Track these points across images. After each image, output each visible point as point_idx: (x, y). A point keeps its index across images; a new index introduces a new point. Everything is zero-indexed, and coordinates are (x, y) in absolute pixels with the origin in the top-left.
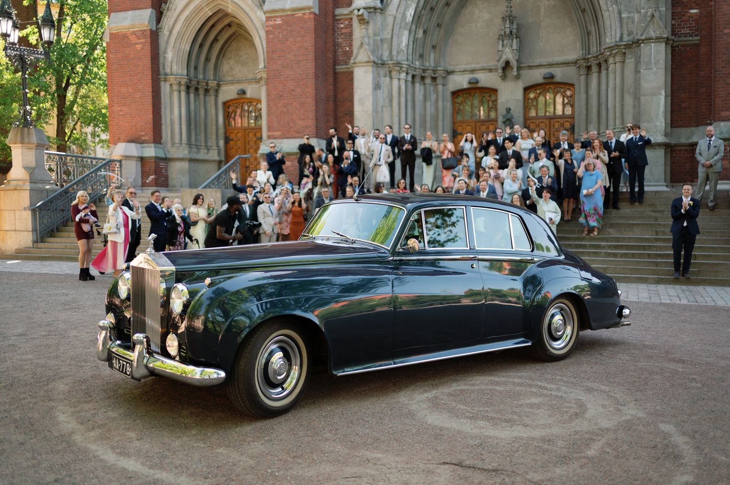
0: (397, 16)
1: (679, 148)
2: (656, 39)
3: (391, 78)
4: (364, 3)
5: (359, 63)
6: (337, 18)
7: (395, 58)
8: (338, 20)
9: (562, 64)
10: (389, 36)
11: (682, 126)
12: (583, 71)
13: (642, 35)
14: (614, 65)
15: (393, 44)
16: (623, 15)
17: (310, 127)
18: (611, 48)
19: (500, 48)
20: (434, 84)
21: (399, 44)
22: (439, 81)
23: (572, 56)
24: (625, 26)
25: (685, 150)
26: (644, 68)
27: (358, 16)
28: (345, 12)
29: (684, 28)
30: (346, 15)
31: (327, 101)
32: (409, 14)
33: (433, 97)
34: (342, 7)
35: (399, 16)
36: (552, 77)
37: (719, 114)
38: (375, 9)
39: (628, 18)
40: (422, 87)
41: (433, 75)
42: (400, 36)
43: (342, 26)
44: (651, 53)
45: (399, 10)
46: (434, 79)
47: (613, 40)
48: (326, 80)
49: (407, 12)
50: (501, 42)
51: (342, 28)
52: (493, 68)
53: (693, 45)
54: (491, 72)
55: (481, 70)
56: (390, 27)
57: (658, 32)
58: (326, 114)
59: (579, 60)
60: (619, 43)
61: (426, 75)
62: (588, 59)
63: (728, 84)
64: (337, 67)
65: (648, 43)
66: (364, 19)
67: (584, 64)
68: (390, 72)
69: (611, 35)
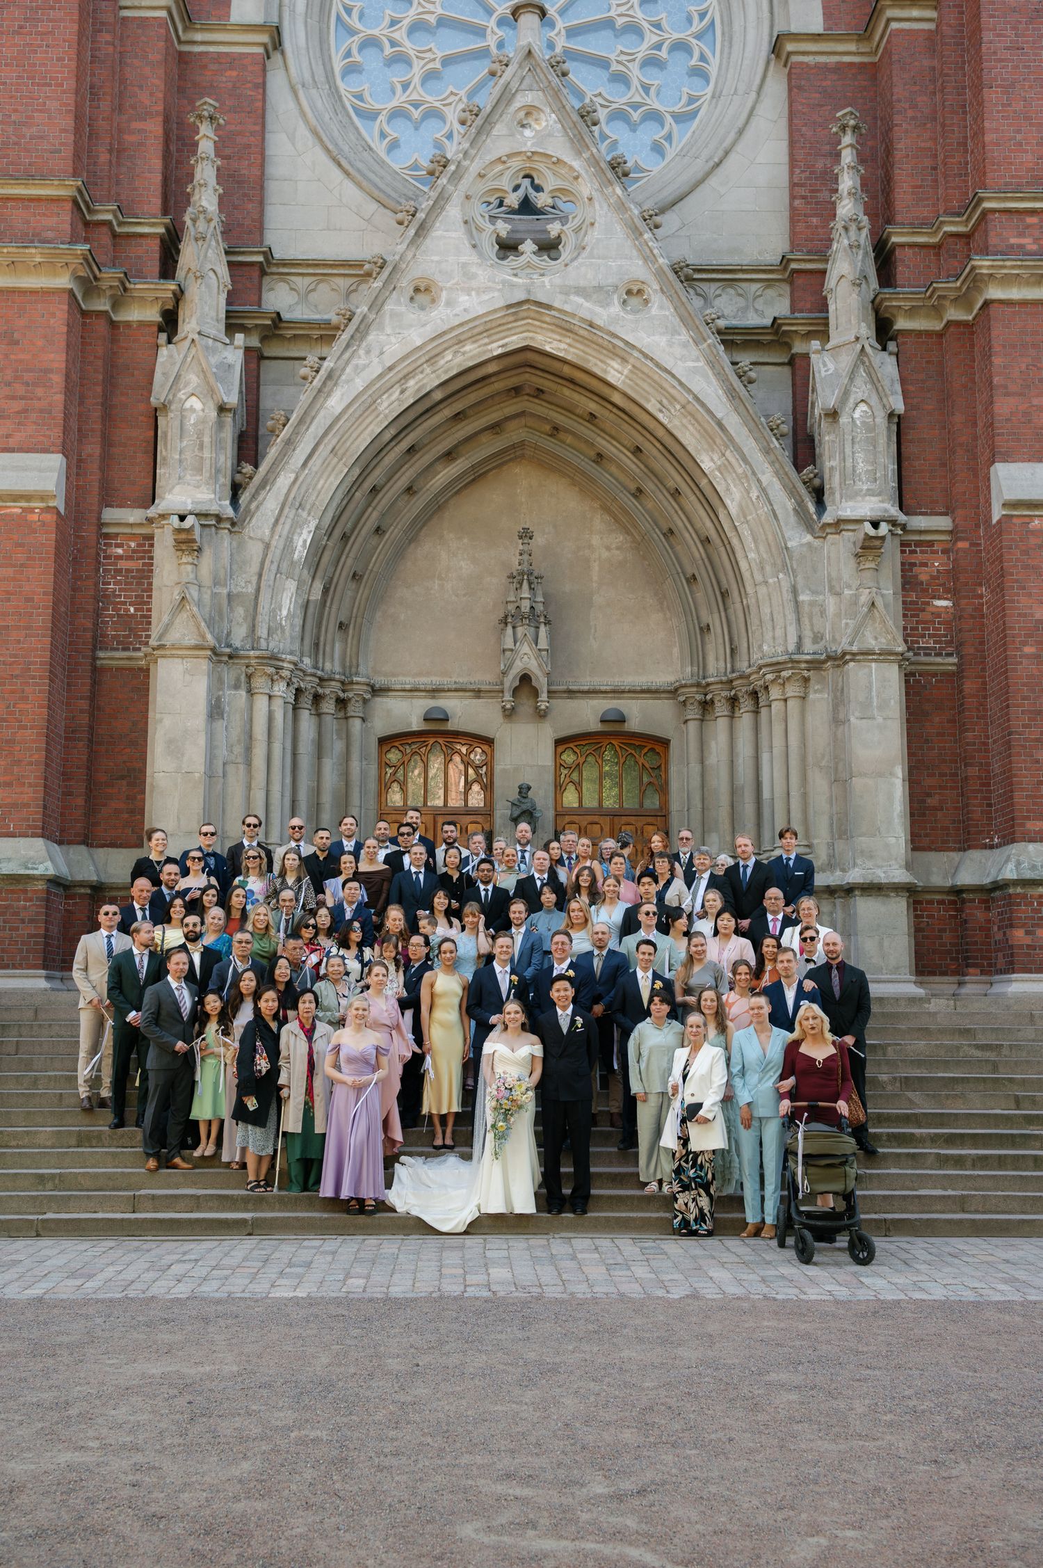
0: (274, 543)
1: (928, 897)
2: (880, 654)
3: (250, 692)
4: (189, 501)
5: (173, 647)
6: (105, 530)
7: (263, 644)
8: (107, 536)
9: (643, 691)
10: (251, 589)
11: (930, 849)
12: (693, 712)
13: (851, 644)
14: (782, 703)
15: (260, 609)
16: (801, 598)
17: (27, 805)
18: (777, 667)
19: (509, 643)
20: (341, 715)
21: (274, 610)
22: (354, 709)
23: (664, 677)
24: (805, 620)
25: (941, 902)
26: (857, 714)
27: (179, 531)
28: (131, 520)
29: (923, 636)
30: (131, 525)
31: (66, 739)
32: (300, 543)
33: (339, 746)
34: (121, 507)
35: (277, 543)
36: (622, 720)
37: (1023, 825)
38: (219, 518)
39: (812, 604)
40: (314, 719)
41: (341, 695)
42: (275, 592)
43: (120, 551)
44: (870, 683)
45: (279, 527)
46: (342, 703)
47: (780, 649)
48: (69, 685)
49: (295, 537)
50: (509, 630)
51: (119, 557)
52: (483, 687)
53: (944, 674)
54: (479, 697)
55: (456, 690)
56: (255, 568)
57: (883, 640)
58: (63, 774)
59: (685, 686)
60: (796, 657)
61: (327, 691)
62: (708, 685)
63: (1037, 761)
64: (101, 654)
65: (865, 660)
66: (194, 541)
67: (699, 697)
68: (249, 677)
69: (774, 638)
